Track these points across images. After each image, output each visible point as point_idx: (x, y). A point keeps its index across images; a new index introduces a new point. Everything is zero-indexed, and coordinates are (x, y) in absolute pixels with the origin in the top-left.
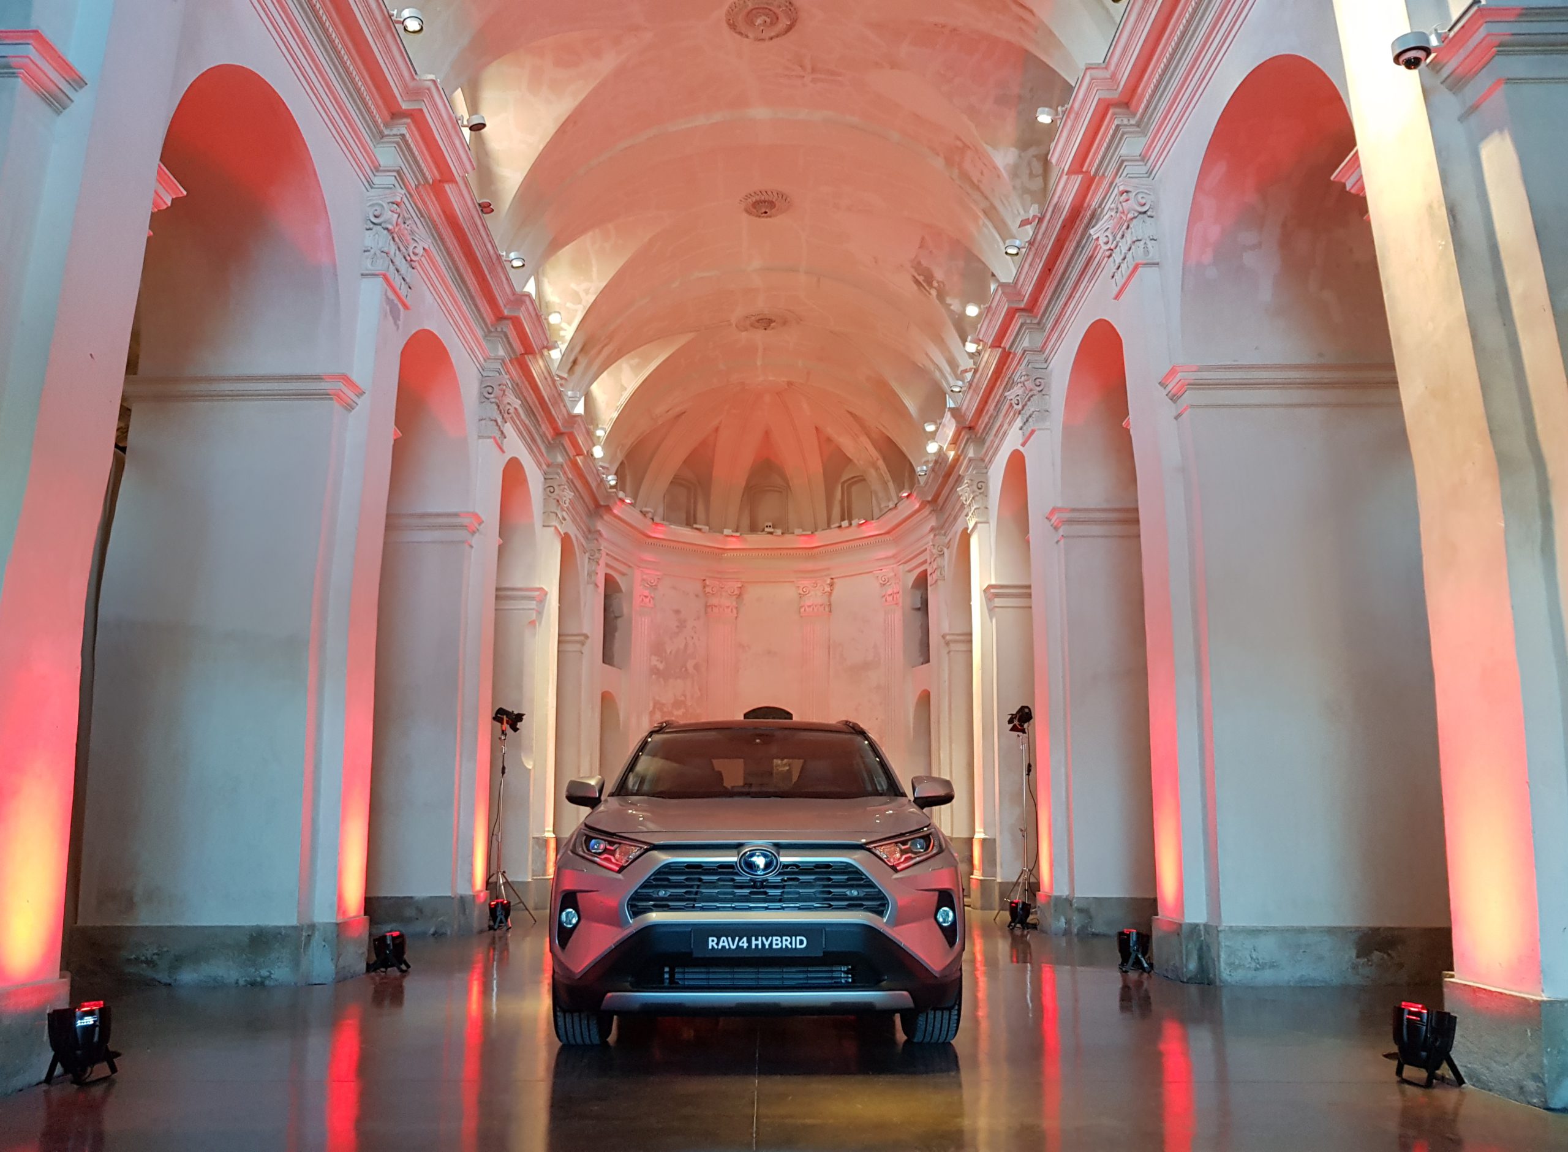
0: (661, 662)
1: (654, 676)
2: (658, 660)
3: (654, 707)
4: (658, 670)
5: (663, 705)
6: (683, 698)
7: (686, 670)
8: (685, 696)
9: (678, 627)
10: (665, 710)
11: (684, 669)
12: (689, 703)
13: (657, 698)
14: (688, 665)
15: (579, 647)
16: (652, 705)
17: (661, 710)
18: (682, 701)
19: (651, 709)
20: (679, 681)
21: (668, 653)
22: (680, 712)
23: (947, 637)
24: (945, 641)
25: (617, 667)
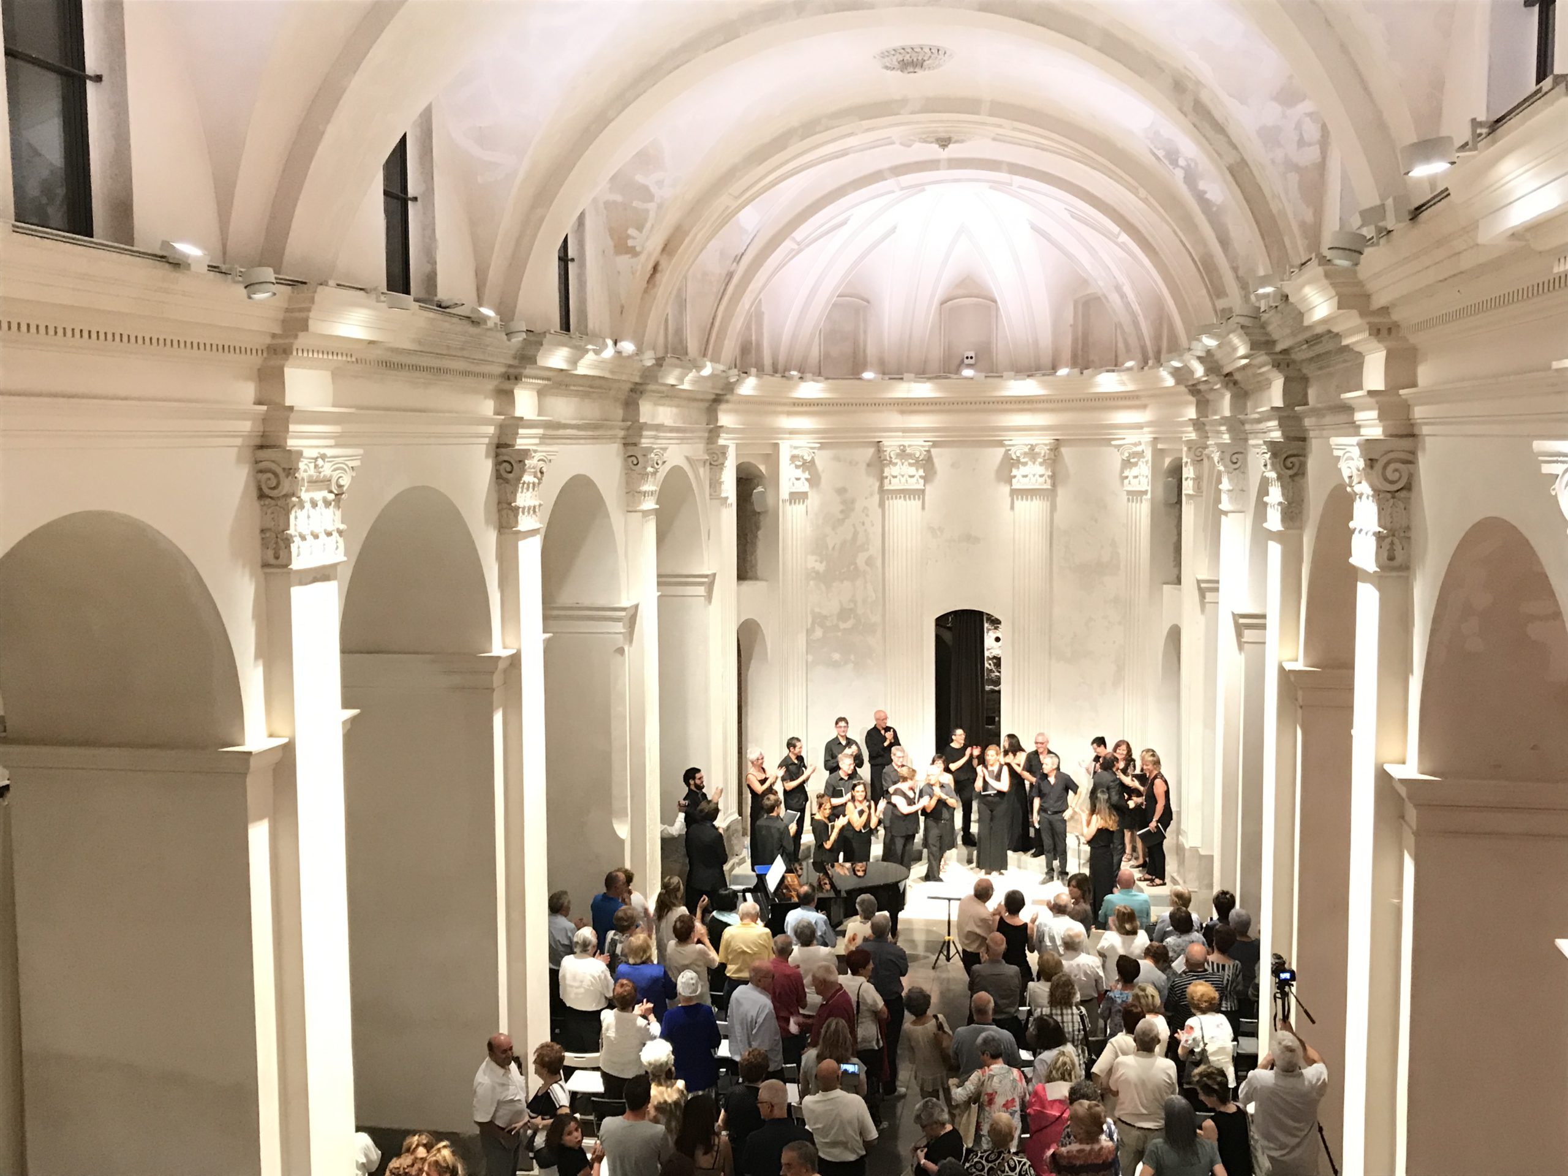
0: (821, 562)
1: (812, 583)
2: (816, 561)
3: (813, 623)
4: (817, 573)
5: (826, 617)
6: (852, 605)
7: (856, 568)
8: (855, 603)
9: (842, 512)
10: (828, 624)
11: (852, 567)
12: (860, 611)
13: (817, 610)
14: (858, 561)
15: (701, 590)
16: (810, 621)
17: (822, 625)
18: (851, 610)
19: (809, 626)
20: (846, 583)
21: (830, 548)
22: (848, 625)
23: (1203, 585)
24: (1200, 588)
25: (762, 580)
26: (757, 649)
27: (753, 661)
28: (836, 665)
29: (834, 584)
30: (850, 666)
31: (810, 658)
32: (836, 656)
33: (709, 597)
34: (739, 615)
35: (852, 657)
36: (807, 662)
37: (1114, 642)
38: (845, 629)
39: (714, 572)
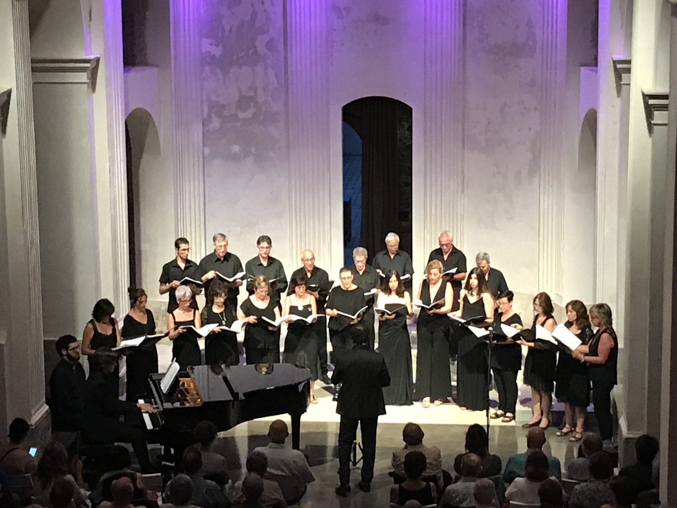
1: (207, 68)
2: (211, 45)
3: (210, 112)
5: (223, 106)
6: (252, 93)
7: (256, 52)
8: (255, 90)
11: (251, 51)
12: (260, 99)
13: (214, 98)
14: (258, 44)
15: (84, 77)
16: (206, 110)
17: (219, 115)
18: (251, 97)
19: (205, 116)
20: (246, 69)
21: (227, 31)
22: (248, 114)
23: (619, 66)
24: (616, 70)
25: (152, 65)
26: (148, 141)
27: (144, 155)
28: (235, 158)
29: (232, 70)
30: (251, 159)
31: (207, 151)
32: (236, 148)
33: (93, 84)
34: (126, 105)
35: (253, 150)
36: (203, 153)
37: (530, 129)
38: (244, 119)
39: (98, 56)
